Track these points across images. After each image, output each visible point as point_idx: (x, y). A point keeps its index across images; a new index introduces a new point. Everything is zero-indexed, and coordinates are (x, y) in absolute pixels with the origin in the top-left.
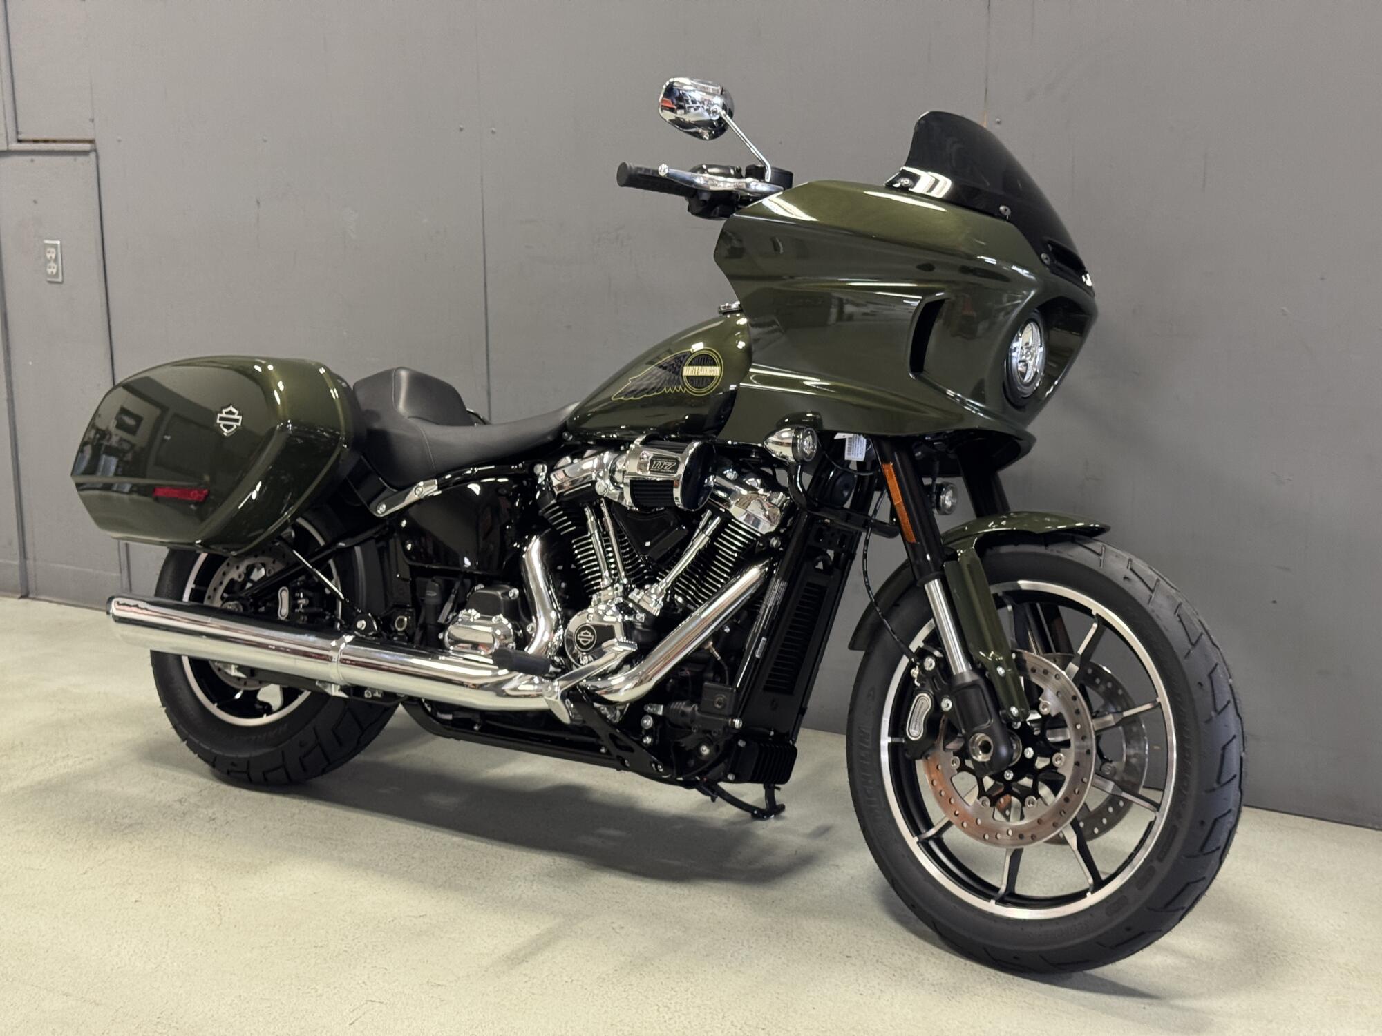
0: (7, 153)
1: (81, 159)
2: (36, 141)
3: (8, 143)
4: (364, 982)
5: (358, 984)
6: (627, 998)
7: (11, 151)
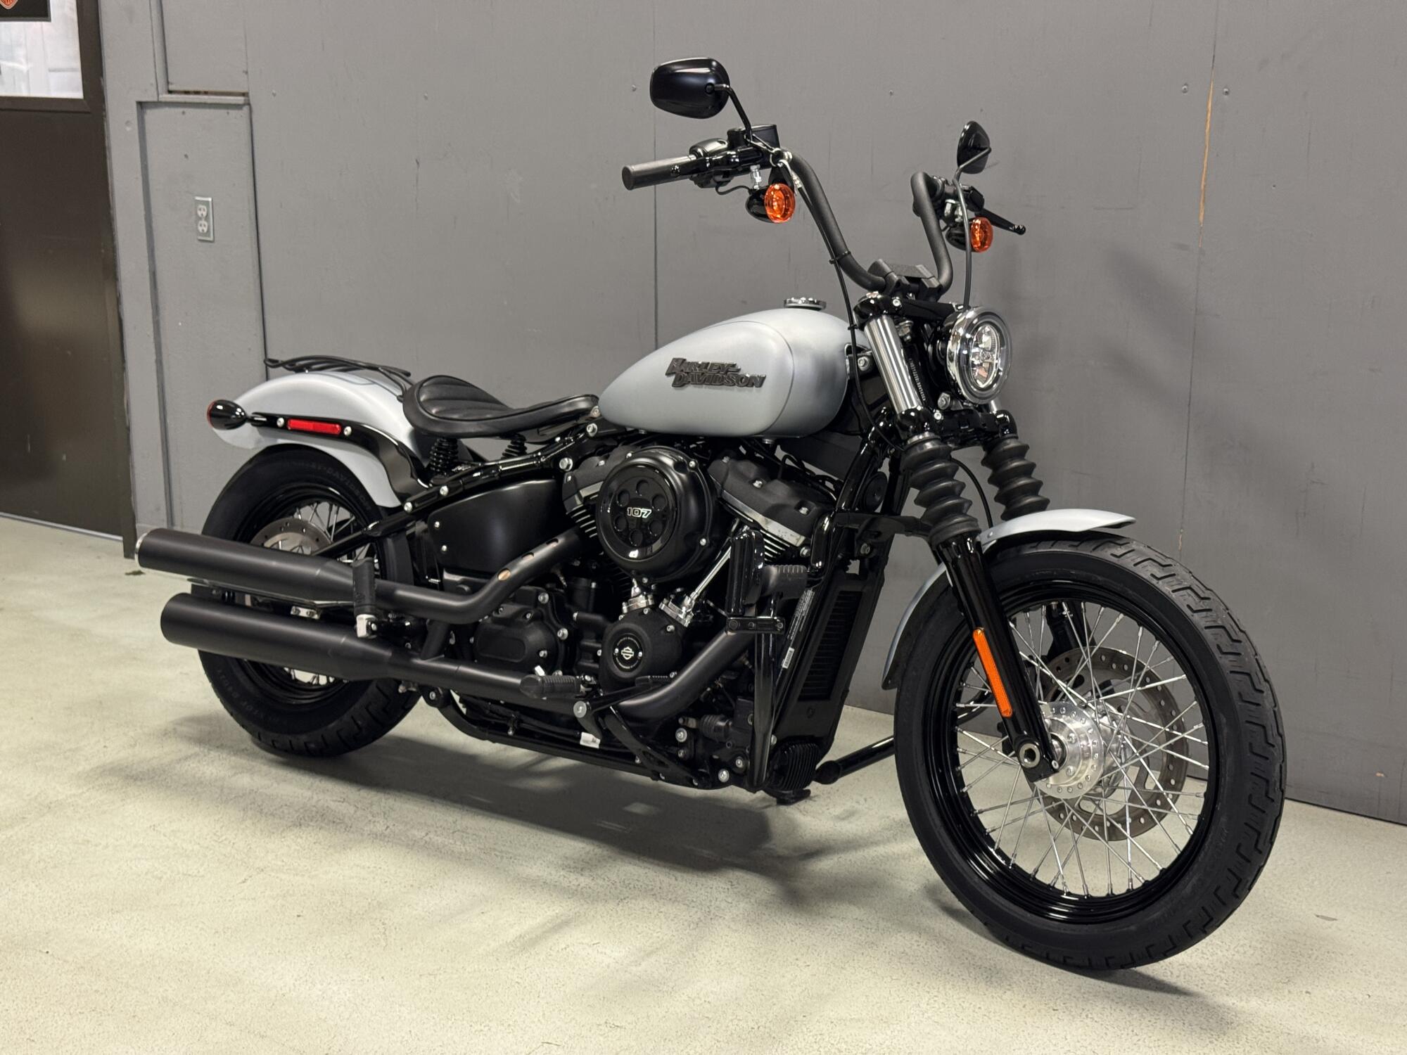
0: (157, 104)
1: (233, 112)
2: (187, 93)
3: (158, 95)
7: (161, 102)
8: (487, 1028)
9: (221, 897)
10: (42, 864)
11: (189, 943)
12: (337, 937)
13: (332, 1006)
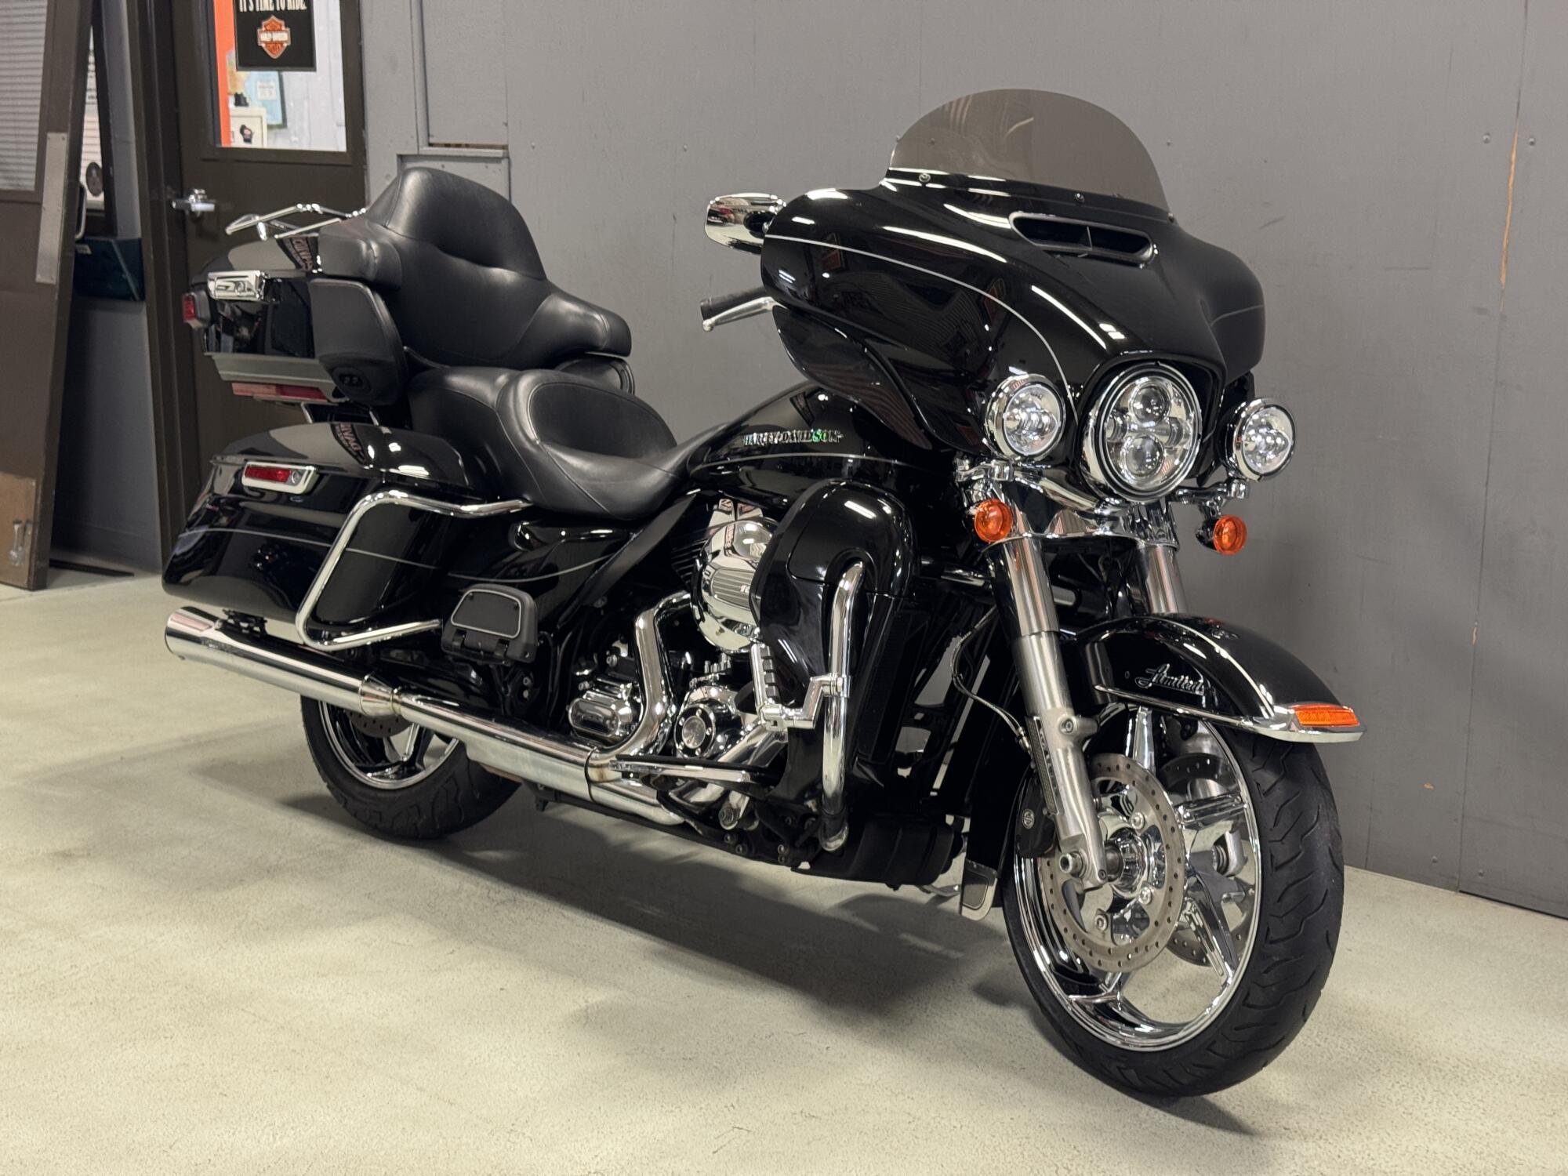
0: (418, 157)
1: (492, 166)
2: (448, 145)
3: (418, 147)
4: (732, 1106)
5: (726, 1107)
6: (1022, 1153)
7: (422, 156)
8: (677, 1110)
9: (427, 967)
10: (255, 925)
11: (389, 1009)
12: (538, 1012)
13: (524, 1079)
